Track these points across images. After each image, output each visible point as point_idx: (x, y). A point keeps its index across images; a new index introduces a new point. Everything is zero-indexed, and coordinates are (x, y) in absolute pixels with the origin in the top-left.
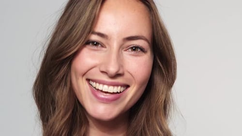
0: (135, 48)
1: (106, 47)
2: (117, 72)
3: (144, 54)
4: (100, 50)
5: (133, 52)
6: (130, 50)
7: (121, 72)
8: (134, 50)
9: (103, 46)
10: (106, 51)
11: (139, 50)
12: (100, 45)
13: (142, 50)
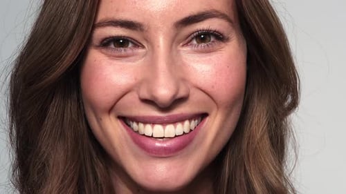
0: (203, 37)
1: (143, 47)
2: (174, 96)
3: (223, 45)
4: (133, 55)
5: (203, 44)
6: (195, 42)
7: (182, 93)
9: (137, 44)
10: (145, 55)
11: (212, 39)
12: (130, 45)
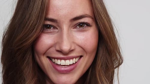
0: (81, 25)
1: (57, 29)
2: (70, 49)
3: (89, 28)
4: (53, 32)
5: (81, 28)
6: (78, 27)
7: (73, 48)
8: (81, 26)
9: (55, 28)
10: (58, 32)
11: (85, 26)
12: (52, 28)
13: (88, 25)
